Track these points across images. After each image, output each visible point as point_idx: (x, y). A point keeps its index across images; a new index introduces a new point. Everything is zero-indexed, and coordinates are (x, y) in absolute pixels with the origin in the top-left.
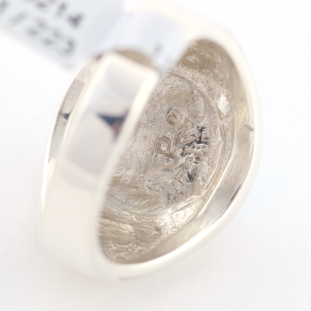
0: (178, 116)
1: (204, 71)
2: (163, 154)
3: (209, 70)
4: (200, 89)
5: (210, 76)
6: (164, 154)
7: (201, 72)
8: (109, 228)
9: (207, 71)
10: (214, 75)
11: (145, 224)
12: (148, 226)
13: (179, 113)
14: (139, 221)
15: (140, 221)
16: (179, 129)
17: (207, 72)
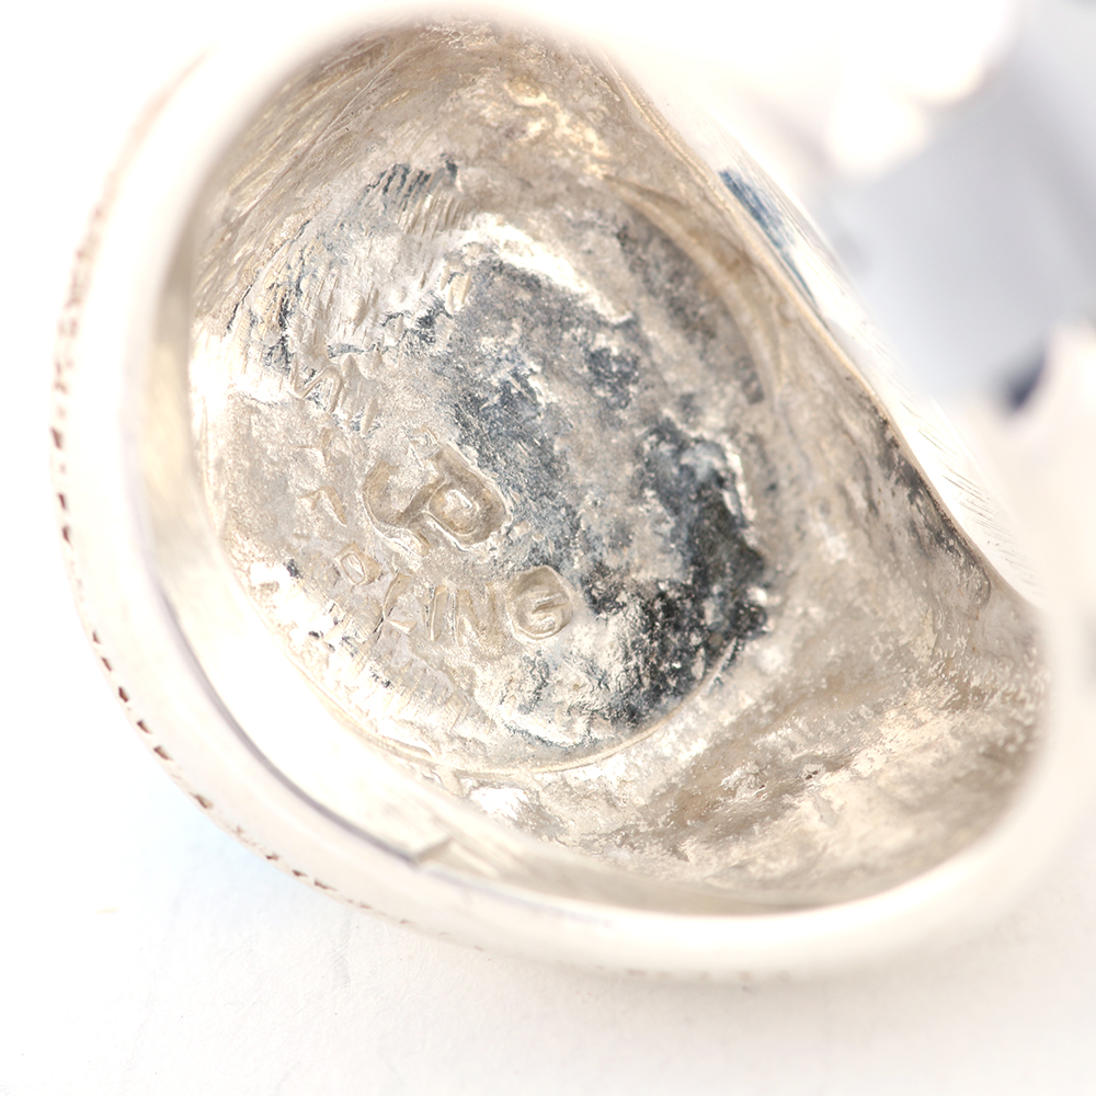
0: (541, 620)
1: (668, 805)
2: (431, 486)
3: (666, 824)
4: (599, 756)
5: (638, 819)
6: (430, 491)
7: (668, 791)
8: (279, 134)
9: (663, 818)
10: (637, 833)
11: (218, 273)
12: (208, 283)
13: (550, 630)
14: (240, 260)
15: (236, 266)
16: (492, 598)
17: (657, 816)
